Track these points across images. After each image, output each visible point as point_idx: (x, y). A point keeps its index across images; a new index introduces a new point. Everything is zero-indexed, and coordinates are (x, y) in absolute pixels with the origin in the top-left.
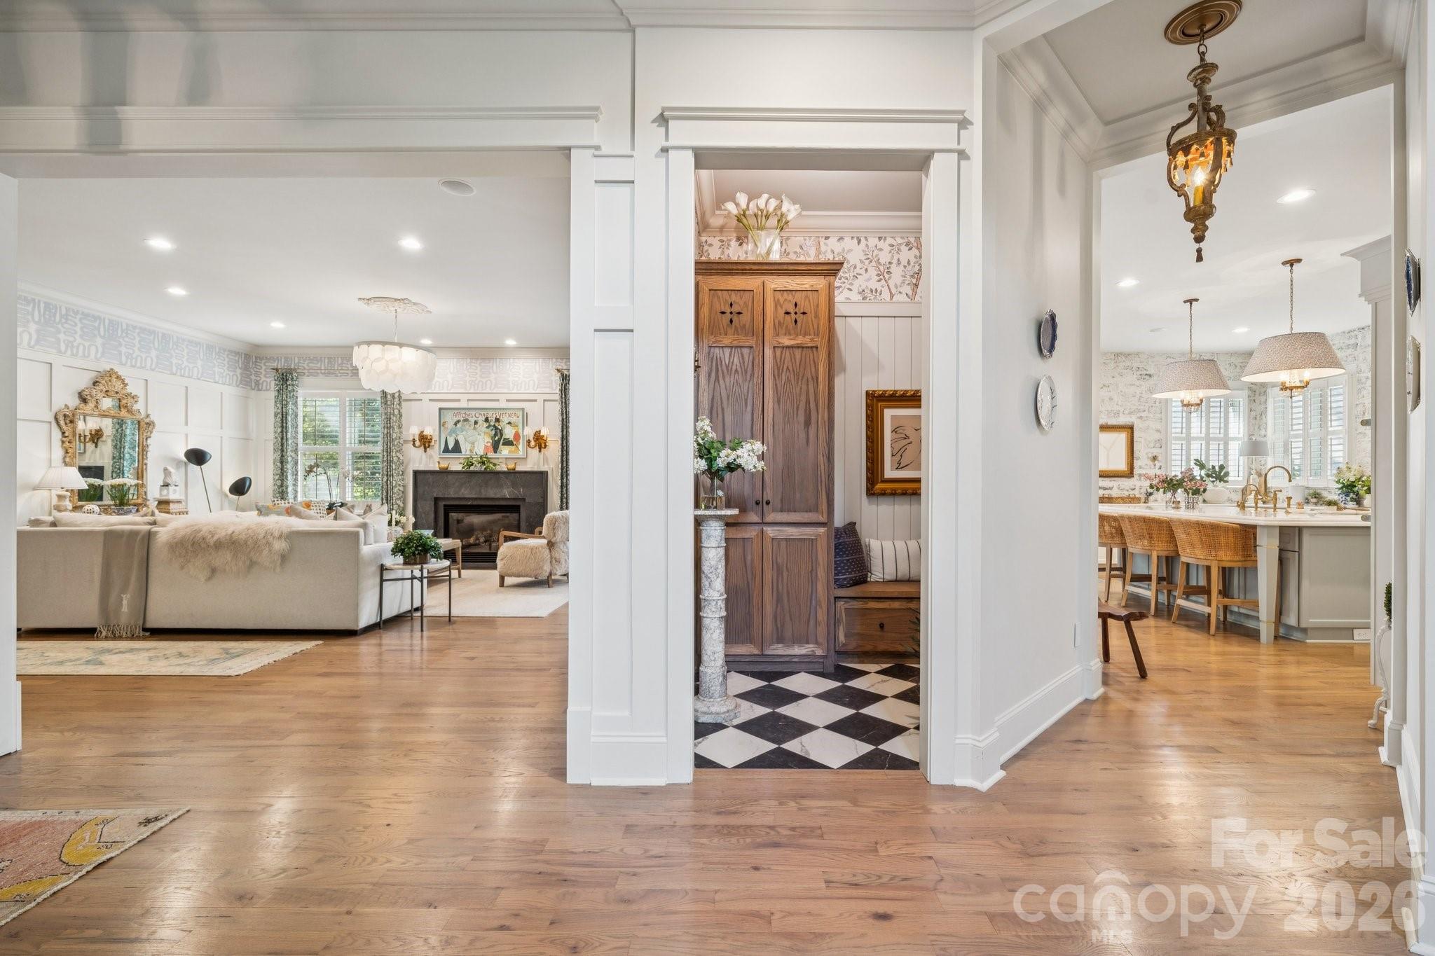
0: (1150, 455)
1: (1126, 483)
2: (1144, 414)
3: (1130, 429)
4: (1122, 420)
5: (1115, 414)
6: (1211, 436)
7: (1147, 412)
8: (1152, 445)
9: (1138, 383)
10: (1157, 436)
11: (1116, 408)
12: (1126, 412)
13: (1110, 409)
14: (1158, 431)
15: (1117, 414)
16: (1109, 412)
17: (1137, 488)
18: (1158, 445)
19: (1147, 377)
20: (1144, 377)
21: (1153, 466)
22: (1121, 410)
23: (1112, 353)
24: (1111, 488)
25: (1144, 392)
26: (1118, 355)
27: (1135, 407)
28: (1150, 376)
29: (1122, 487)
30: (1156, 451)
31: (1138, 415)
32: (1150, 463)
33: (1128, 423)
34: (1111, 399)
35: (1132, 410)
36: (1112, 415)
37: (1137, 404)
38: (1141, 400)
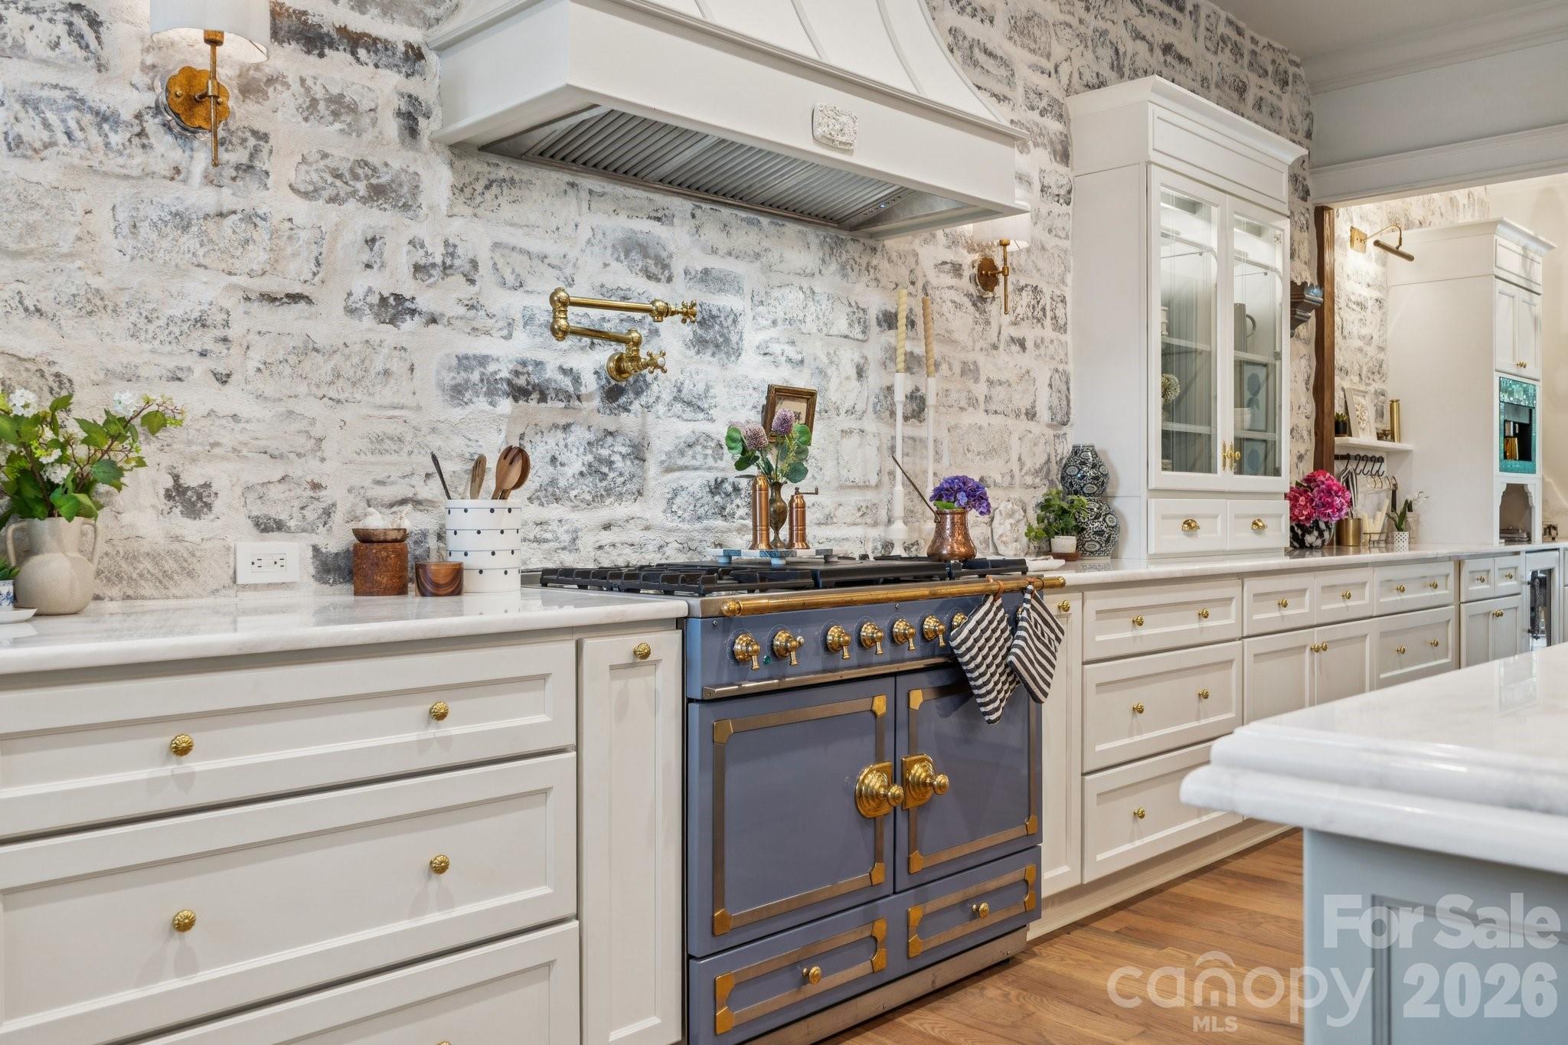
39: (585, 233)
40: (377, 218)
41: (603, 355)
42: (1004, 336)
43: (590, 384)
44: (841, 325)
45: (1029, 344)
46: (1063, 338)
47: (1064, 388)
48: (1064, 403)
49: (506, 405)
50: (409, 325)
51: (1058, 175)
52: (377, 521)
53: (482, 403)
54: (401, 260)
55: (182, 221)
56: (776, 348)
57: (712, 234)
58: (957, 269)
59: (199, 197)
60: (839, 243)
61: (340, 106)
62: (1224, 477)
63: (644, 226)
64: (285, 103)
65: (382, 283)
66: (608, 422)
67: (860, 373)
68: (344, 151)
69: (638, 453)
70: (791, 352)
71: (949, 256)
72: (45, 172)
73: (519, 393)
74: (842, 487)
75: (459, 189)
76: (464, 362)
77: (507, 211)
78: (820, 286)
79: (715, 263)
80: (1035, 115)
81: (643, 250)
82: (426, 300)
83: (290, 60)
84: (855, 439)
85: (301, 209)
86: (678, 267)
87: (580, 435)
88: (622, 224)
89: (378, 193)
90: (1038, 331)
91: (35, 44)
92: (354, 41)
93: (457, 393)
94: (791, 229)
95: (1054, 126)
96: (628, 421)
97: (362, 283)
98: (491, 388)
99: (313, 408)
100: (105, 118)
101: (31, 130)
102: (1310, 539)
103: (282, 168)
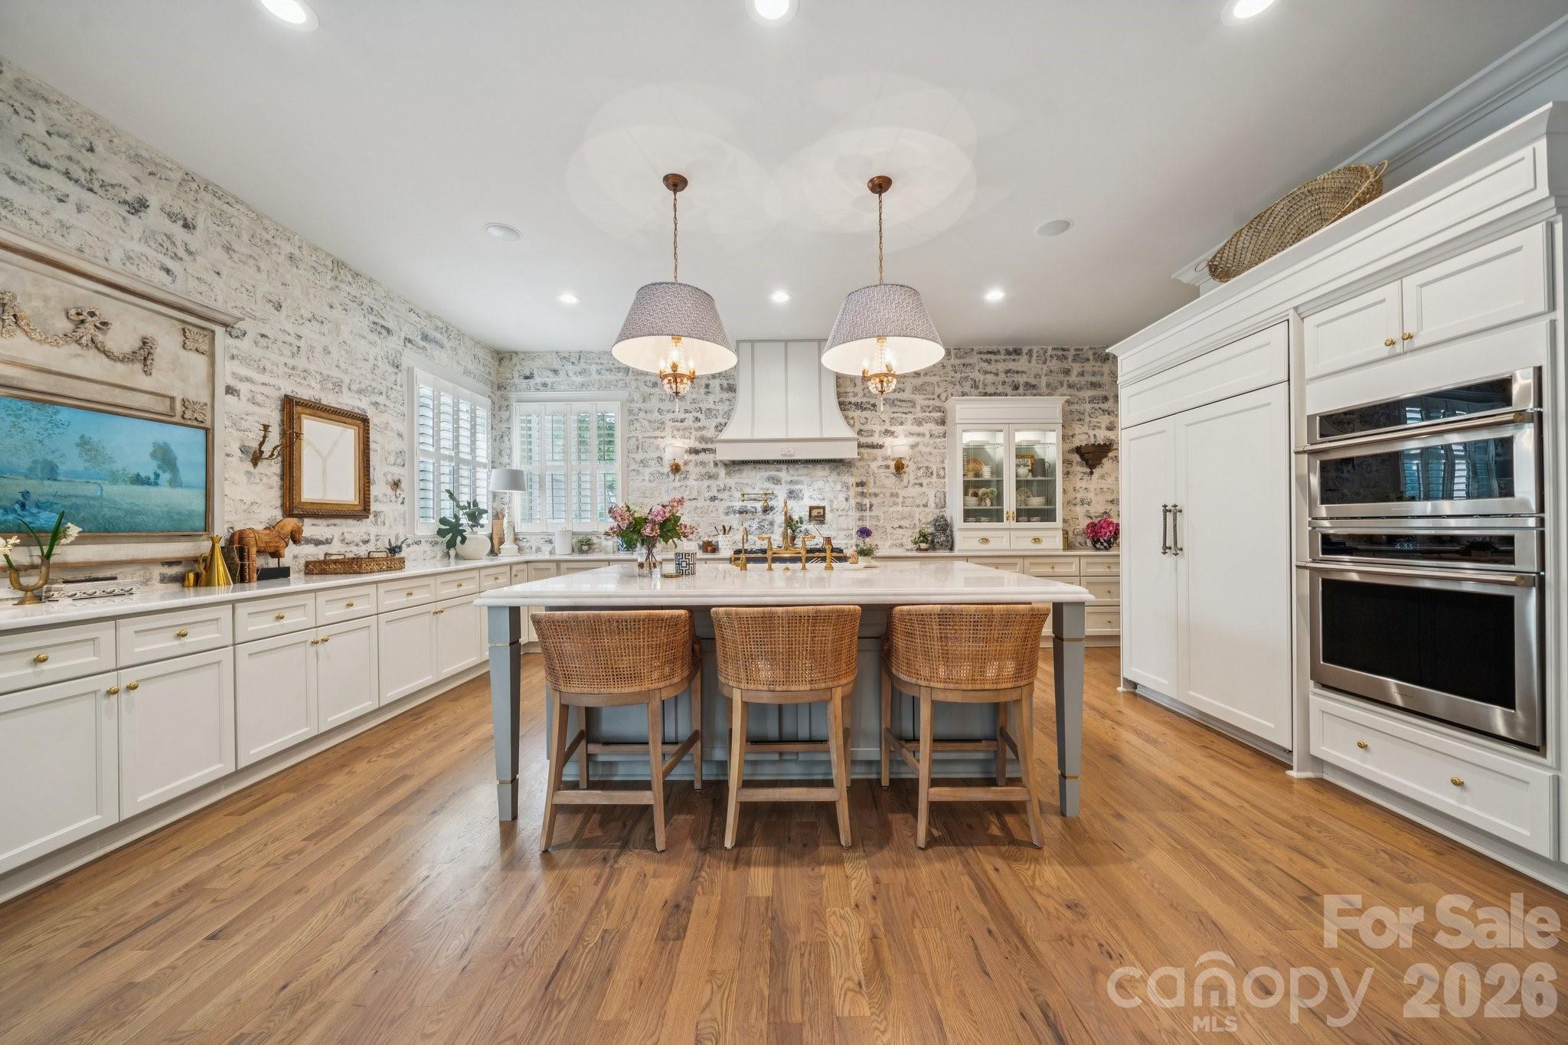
0: (389, 478)
1: (355, 530)
2: (381, 399)
3: (362, 422)
4: (349, 403)
5: (334, 384)
7: (384, 397)
8: (393, 460)
9: (373, 337)
10: (399, 444)
11: (336, 373)
12: (354, 387)
13: (326, 373)
14: (400, 435)
15: (338, 386)
16: (325, 378)
17: (373, 538)
18: (399, 461)
19: (384, 332)
20: (379, 329)
21: (394, 499)
22: (347, 380)
23: (328, 255)
24: (328, 542)
25: (380, 359)
26: (338, 264)
27: (368, 383)
28: (388, 331)
29: (349, 538)
30: (397, 472)
31: (375, 400)
32: (389, 491)
33: (356, 411)
34: (326, 351)
35: (363, 386)
36: (330, 386)
37: (370, 376)
38: (376, 372)
39: (758, 477)
40: (710, 482)
41: (761, 503)
42: (912, 482)
43: (759, 509)
44: (839, 487)
45: (924, 484)
46: (942, 481)
47: (942, 497)
48: (942, 501)
49: (738, 515)
50: (716, 501)
51: (938, 429)
52: (706, 539)
53: (732, 516)
54: (714, 489)
55: (675, 489)
56: (814, 496)
57: (792, 472)
58: (887, 467)
59: (677, 484)
60: (837, 467)
61: (703, 463)
62: (1009, 523)
63: (773, 473)
64: (692, 465)
65: (711, 494)
66: (764, 517)
67: (847, 500)
68: (703, 471)
69: (772, 524)
70: (820, 496)
71: (885, 463)
72: (654, 484)
73: (741, 513)
74: (839, 530)
75: (727, 474)
76: (728, 508)
77: (737, 475)
78: (830, 479)
79: (795, 478)
80: (927, 414)
81: (773, 479)
82: (720, 496)
83: (693, 457)
84: (844, 517)
85: (695, 483)
86: (783, 481)
87: (757, 520)
88: (768, 473)
89: (710, 477)
90: (929, 480)
91: (652, 464)
92: (704, 450)
93: (727, 514)
94: (819, 466)
95: (939, 414)
96: (769, 517)
97: (708, 495)
98: (734, 512)
99: (696, 518)
100: (663, 474)
101: (652, 478)
102: (1098, 546)
103: (692, 477)
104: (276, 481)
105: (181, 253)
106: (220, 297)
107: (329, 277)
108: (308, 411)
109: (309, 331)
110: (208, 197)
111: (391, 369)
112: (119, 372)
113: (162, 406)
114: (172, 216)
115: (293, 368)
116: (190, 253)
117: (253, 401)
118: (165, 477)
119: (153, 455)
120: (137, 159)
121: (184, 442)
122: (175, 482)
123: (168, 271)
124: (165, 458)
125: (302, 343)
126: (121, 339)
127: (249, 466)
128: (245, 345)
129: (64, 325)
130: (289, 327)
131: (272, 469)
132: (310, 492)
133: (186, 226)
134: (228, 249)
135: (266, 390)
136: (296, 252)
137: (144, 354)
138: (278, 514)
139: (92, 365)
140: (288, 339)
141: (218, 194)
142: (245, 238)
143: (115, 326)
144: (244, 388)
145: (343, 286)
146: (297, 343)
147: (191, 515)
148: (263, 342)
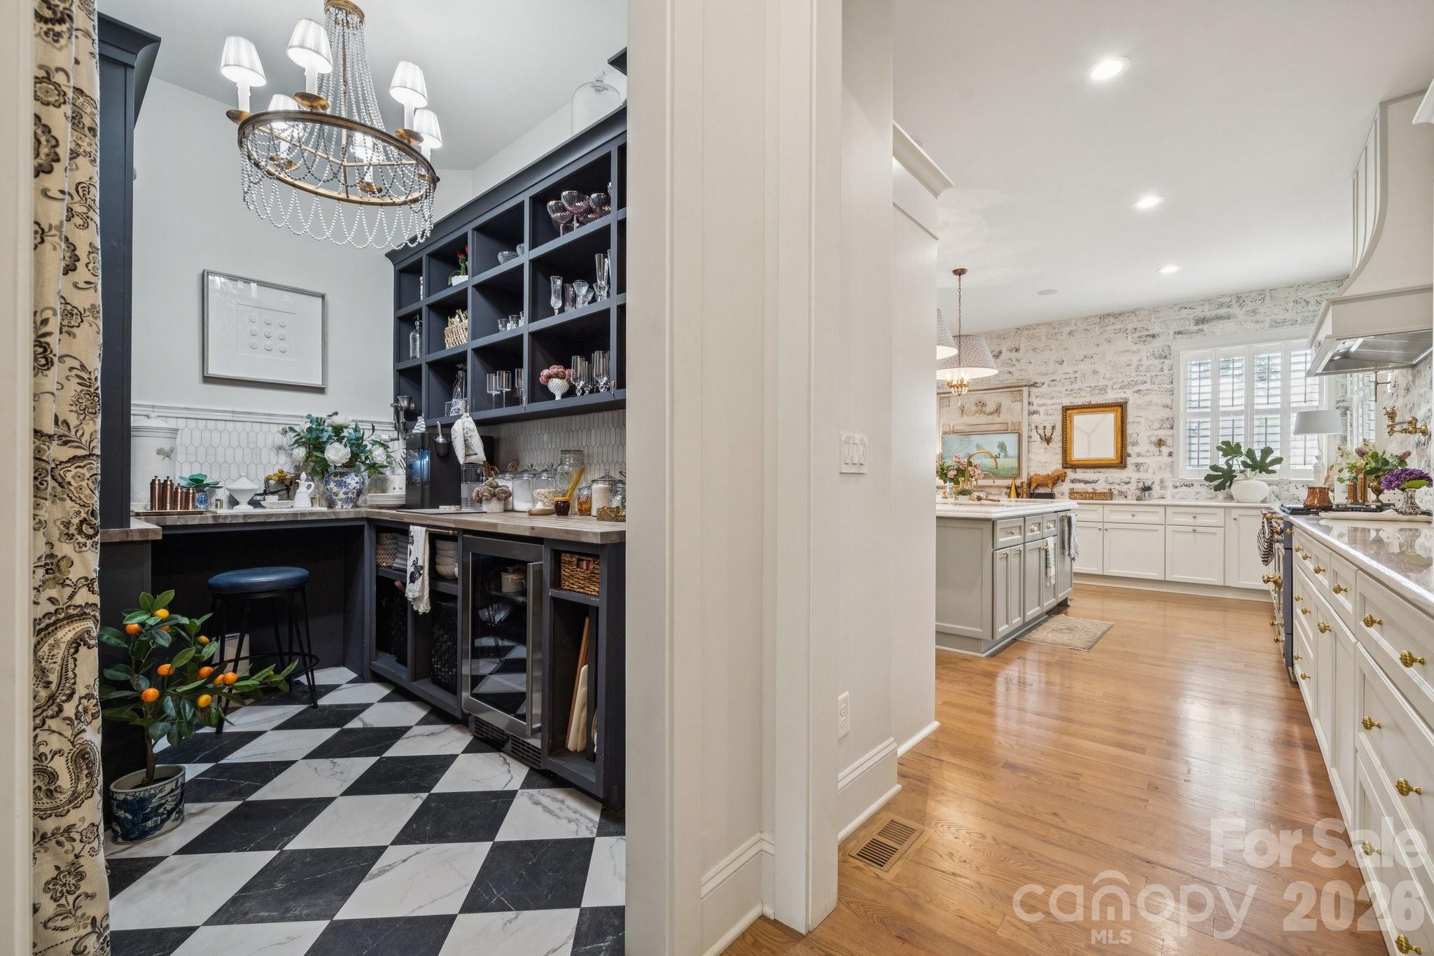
0: (1154, 439)
1: (1115, 475)
2: (1143, 387)
3: (1121, 407)
4: (1112, 396)
5: (1100, 389)
6: (1256, 407)
7: (1147, 384)
8: (1157, 425)
9: (1135, 348)
10: (1166, 413)
11: (1102, 383)
12: (1116, 386)
13: (1093, 385)
14: (1166, 406)
15: (1103, 390)
16: (1092, 388)
17: (1133, 481)
18: (1167, 425)
19: (1149, 339)
20: (1144, 339)
21: (1157, 453)
22: (1110, 383)
23: (1095, 317)
24: (1093, 482)
25: (1145, 359)
26: (1104, 317)
27: (1131, 379)
28: (1153, 336)
29: (1110, 480)
30: (1162, 434)
31: (1136, 388)
32: (1154, 449)
33: (1119, 401)
34: (1095, 372)
35: (1125, 383)
36: (1097, 391)
37: (1134, 374)
38: (1141, 369)
104: (1060, 451)
105: (1015, 362)
106: (1031, 374)
107: (1098, 328)
108: (1075, 411)
109: (1085, 367)
110: (1026, 332)
111: (1157, 362)
112: (989, 419)
113: (1002, 427)
114: (1011, 351)
115: (1072, 390)
116: (1018, 360)
117: (1047, 414)
118: (1002, 454)
119: (998, 447)
120: (999, 337)
121: (1010, 441)
122: (1006, 456)
123: (1010, 373)
124: (1002, 447)
125: (1077, 375)
126: (990, 407)
127: (1045, 444)
128: (1043, 389)
129: (974, 408)
130: (1070, 370)
131: (1057, 444)
132: (1078, 454)
133: (1017, 351)
134: (1034, 350)
135: (1053, 407)
136: (1074, 328)
137: (997, 411)
138: (1060, 467)
139: (982, 419)
140: (1068, 376)
141: (1028, 328)
142: (1044, 338)
143: (989, 403)
144: (1042, 410)
145: (1109, 328)
146: (1072, 376)
147: (1012, 468)
148: (1054, 383)
